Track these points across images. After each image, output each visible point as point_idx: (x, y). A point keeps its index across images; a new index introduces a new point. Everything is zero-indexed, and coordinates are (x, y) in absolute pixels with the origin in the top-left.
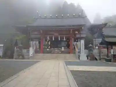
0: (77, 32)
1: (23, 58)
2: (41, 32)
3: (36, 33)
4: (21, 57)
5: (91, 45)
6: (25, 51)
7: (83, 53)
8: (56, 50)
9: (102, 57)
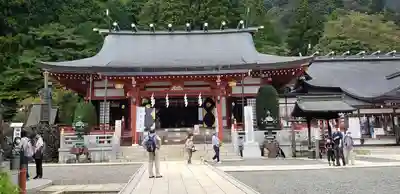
0: (233, 84)
1: (89, 160)
2: (134, 82)
3: (119, 86)
4: (83, 156)
5: (269, 119)
6: (91, 139)
7: (250, 140)
8: (178, 135)
9: (298, 149)
